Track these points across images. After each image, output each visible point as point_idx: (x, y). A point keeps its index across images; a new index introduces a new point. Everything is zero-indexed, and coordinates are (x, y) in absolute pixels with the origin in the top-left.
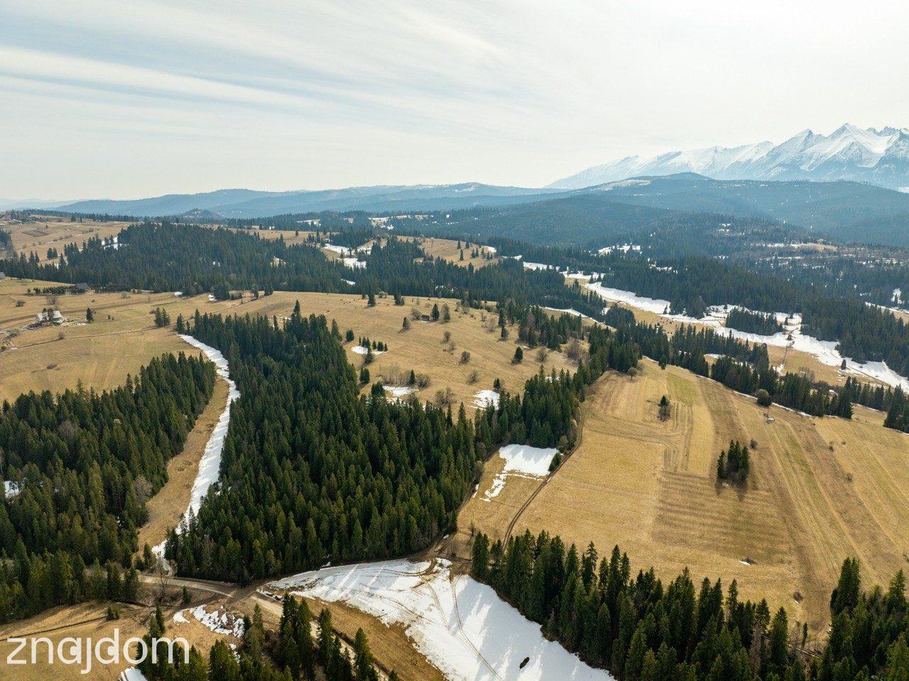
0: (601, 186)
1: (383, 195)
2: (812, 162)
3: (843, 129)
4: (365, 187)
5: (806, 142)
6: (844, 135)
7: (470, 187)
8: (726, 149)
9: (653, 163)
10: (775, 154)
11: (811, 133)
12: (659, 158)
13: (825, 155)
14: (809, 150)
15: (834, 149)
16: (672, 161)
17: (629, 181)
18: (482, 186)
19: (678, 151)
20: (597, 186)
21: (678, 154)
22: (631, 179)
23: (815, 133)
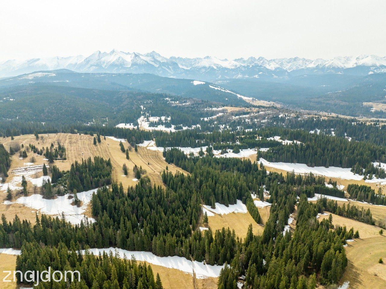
2: (105, 64)
3: (113, 52)
5: (99, 55)
6: (114, 54)
8: (63, 58)
9: (25, 64)
10: (87, 61)
11: (100, 52)
13: (110, 62)
14: (103, 59)
15: (113, 59)
23: (102, 52)
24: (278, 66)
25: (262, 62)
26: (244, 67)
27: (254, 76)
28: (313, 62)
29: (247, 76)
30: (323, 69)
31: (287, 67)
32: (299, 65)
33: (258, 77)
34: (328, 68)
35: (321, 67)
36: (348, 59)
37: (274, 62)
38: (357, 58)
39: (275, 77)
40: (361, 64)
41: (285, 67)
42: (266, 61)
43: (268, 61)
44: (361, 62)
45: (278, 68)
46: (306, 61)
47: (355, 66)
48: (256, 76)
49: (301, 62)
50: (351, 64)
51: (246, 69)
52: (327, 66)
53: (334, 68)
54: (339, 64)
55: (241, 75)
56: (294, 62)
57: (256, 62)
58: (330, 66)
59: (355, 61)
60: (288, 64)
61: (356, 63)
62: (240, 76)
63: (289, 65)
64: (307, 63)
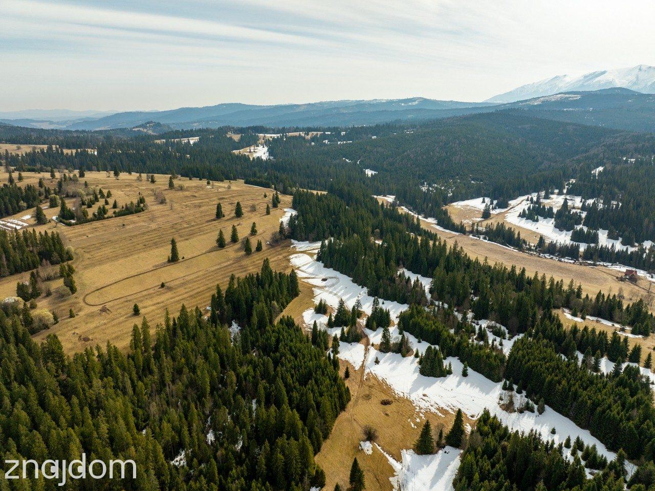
0: (530, 100)
1: (337, 108)
4: (332, 102)
7: (415, 101)
9: (580, 81)
12: (585, 77)
16: (597, 79)
17: (560, 95)
18: (425, 101)
19: (603, 70)
20: (526, 101)
21: (604, 73)
22: (560, 94)
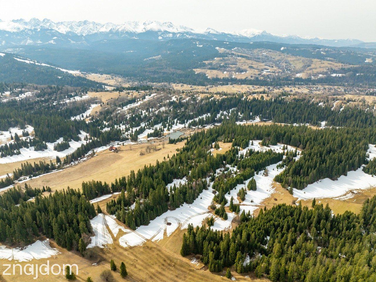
24: (68, 30)
25: (48, 24)
26: (30, 30)
27: (50, 42)
28: (105, 26)
29: (39, 42)
30: (117, 33)
31: (78, 31)
32: (91, 29)
33: (55, 43)
34: (122, 33)
35: (114, 31)
36: (136, 24)
37: (63, 25)
38: (144, 24)
39: (72, 42)
40: (149, 29)
41: (76, 31)
42: (53, 24)
43: (55, 24)
44: (148, 28)
45: (70, 32)
46: (96, 25)
47: (144, 31)
48: (52, 42)
49: (91, 25)
50: (140, 29)
51: (34, 33)
52: (120, 30)
53: (127, 32)
54: (131, 28)
55: (30, 40)
56: (85, 26)
57: (42, 24)
58: (123, 30)
59: (143, 26)
60: (78, 28)
61: (145, 29)
62: (29, 42)
63: (80, 28)
64: (98, 27)
